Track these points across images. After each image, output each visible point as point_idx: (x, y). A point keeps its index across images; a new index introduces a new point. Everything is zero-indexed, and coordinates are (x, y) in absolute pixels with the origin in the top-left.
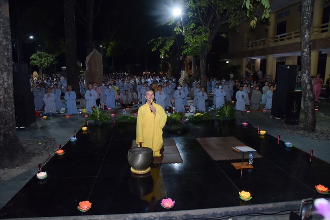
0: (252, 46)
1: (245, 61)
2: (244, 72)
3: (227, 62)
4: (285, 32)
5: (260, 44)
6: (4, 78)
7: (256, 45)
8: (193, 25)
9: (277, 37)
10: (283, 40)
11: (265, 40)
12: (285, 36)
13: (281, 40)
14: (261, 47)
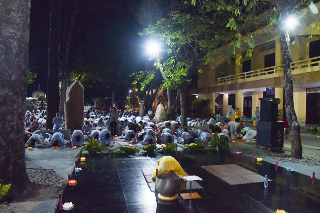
0: (221, 82)
1: (214, 96)
2: (214, 107)
3: (197, 97)
4: (250, 71)
5: (229, 80)
6: (19, 103)
7: (225, 81)
8: (173, 60)
9: (244, 75)
10: (250, 77)
11: (233, 77)
12: (250, 73)
13: (248, 77)
14: (229, 83)
